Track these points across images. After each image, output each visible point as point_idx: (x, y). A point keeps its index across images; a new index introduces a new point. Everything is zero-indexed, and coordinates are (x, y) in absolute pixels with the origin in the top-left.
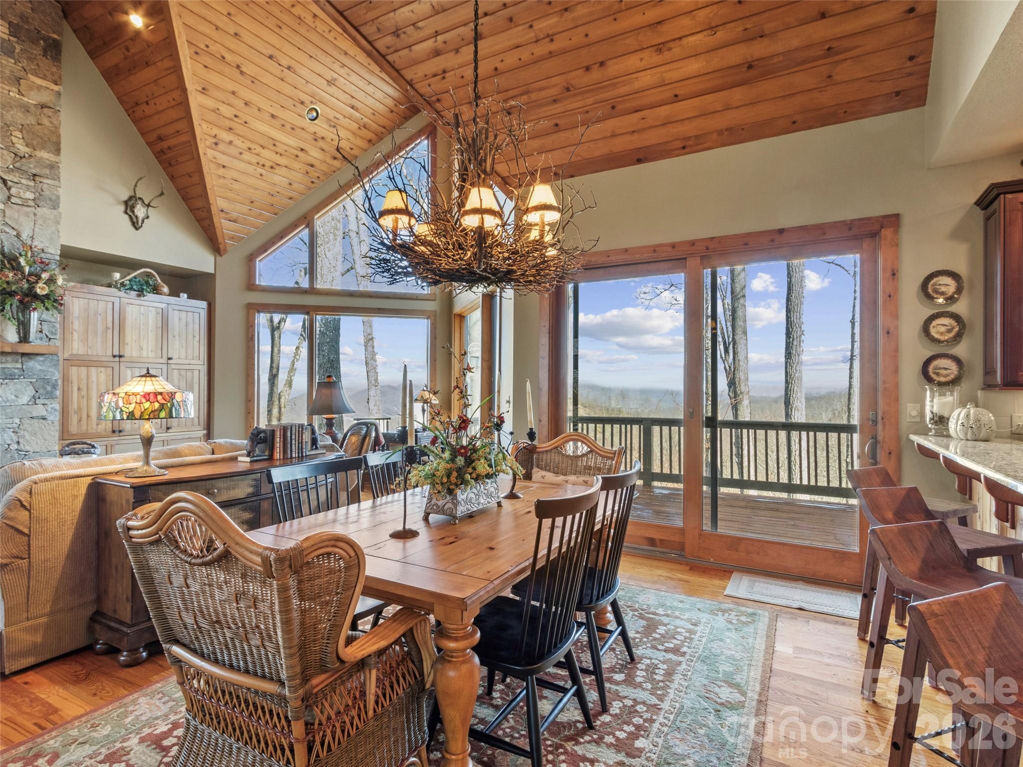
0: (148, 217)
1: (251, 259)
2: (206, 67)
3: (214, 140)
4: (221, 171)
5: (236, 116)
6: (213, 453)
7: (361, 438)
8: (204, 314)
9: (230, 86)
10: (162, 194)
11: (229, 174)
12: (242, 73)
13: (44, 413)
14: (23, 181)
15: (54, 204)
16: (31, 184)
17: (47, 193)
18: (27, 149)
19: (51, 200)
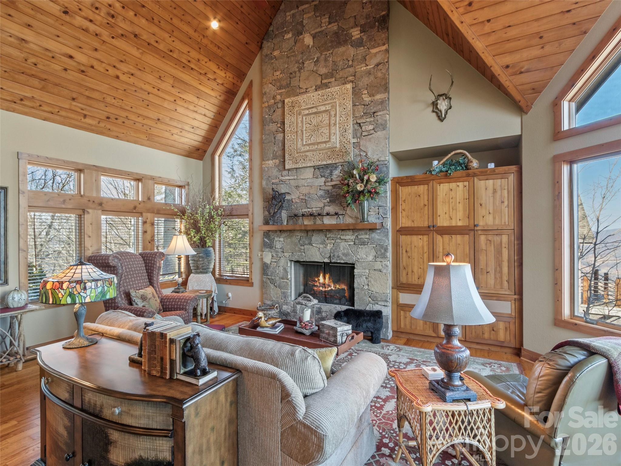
1: (556, 103)
10: (452, 83)
13: (381, 267)
14: (368, 120)
15: (384, 127)
16: (372, 119)
17: (380, 121)
18: (370, 99)
19: (382, 125)
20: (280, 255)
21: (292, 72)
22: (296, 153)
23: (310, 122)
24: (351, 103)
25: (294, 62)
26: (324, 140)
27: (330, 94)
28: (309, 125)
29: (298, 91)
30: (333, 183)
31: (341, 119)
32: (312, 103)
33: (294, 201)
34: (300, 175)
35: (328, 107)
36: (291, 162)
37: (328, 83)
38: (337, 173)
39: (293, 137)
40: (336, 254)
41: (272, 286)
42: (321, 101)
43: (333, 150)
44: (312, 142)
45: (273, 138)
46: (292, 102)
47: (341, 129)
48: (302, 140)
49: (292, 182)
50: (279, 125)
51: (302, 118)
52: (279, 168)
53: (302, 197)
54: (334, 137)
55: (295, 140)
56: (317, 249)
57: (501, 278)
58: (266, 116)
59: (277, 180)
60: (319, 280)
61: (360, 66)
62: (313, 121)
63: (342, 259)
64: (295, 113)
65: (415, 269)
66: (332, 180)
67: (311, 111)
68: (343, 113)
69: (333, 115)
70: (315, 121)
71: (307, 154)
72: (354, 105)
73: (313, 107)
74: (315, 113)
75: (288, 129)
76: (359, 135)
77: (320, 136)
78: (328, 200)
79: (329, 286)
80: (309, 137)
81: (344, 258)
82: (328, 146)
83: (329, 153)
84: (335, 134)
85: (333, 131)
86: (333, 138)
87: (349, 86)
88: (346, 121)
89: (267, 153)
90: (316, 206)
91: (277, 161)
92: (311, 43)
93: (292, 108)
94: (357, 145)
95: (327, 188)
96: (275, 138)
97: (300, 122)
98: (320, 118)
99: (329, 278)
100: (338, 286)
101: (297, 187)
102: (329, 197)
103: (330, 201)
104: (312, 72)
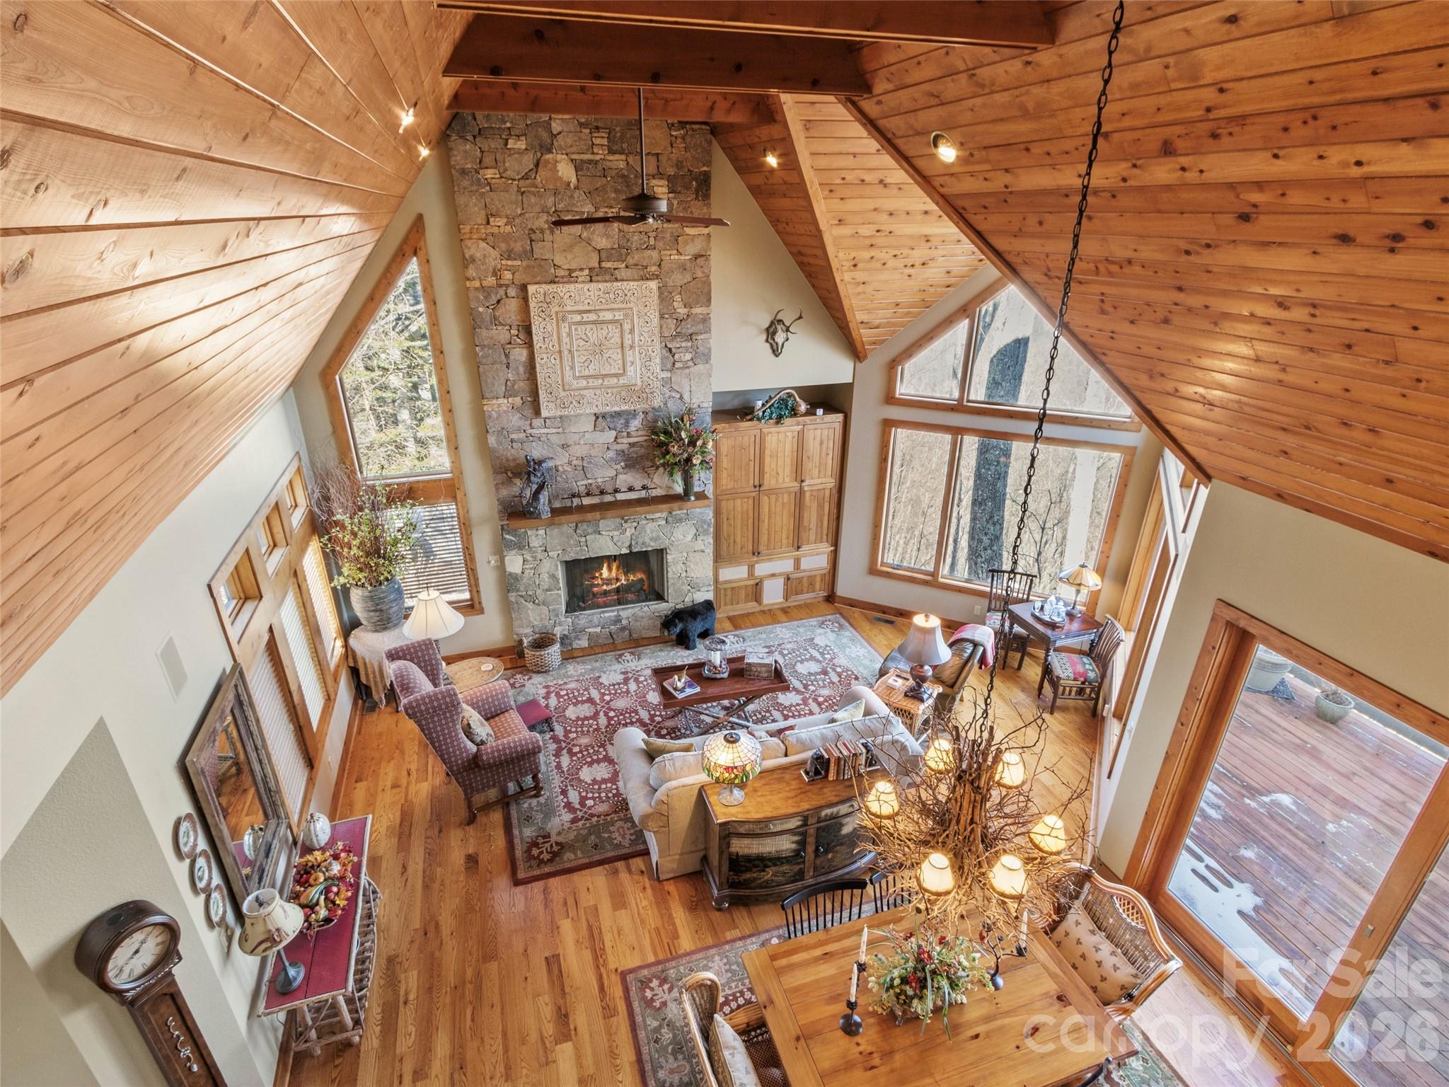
0: (787, 339)
1: (893, 366)
2: (842, 199)
3: (853, 263)
4: (860, 288)
5: (878, 231)
6: (786, 755)
7: (962, 661)
8: (838, 427)
9: (871, 204)
10: (800, 317)
11: (868, 289)
12: (885, 186)
13: (703, 547)
14: (684, 344)
15: (707, 357)
16: (689, 344)
17: (701, 348)
18: (685, 311)
19: (704, 355)
20: (539, 556)
21: (534, 228)
22: (561, 390)
23: (584, 337)
24: (657, 314)
25: (538, 209)
26: (613, 371)
27: (620, 292)
28: (582, 343)
29: (552, 270)
30: (632, 440)
31: (642, 338)
32: (586, 302)
33: (560, 468)
34: (570, 425)
35: (619, 315)
36: (552, 405)
37: (615, 269)
38: (636, 424)
39: (553, 361)
40: (640, 540)
41: (530, 605)
42: (604, 301)
43: (629, 387)
44: (592, 372)
45: (503, 357)
46: (545, 294)
47: (643, 355)
48: (572, 368)
49: (554, 439)
50: (514, 332)
51: (570, 328)
52: (525, 413)
53: (575, 462)
54: (632, 369)
55: (558, 367)
56: (608, 539)
57: (822, 532)
58: (481, 309)
59: (522, 435)
60: (601, 574)
61: (669, 253)
62: (590, 335)
63: (649, 546)
64: (554, 317)
65: (738, 539)
66: (629, 435)
67: (586, 317)
68: (646, 329)
69: (628, 331)
70: (595, 335)
71: (583, 392)
72: (662, 317)
73: (589, 311)
74: (594, 322)
75: (539, 345)
76: (669, 366)
77: (607, 364)
78: (623, 464)
79: (618, 580)
80: (586, 364)
81: (652, 544)
82: (621, 382)
83: (623, 393)
84: (632, 363)
85: (629, 359)
86: (630, 369)
87: (653, 285)
88: (650, 343)
89: (493, 385)
90: (602, 475)
91: (518, 400)
92: (574, 180)
93: (546, 305)
94: (667, 382)
95: (619, 447)
96: (507, 356)
97: (564, 335)
98: (605, 332)
99: (618, 568)
100: (632, 577)
101: (565, 446)
102: (625, 461)
103: (627, 466)
104: (578, 238)
